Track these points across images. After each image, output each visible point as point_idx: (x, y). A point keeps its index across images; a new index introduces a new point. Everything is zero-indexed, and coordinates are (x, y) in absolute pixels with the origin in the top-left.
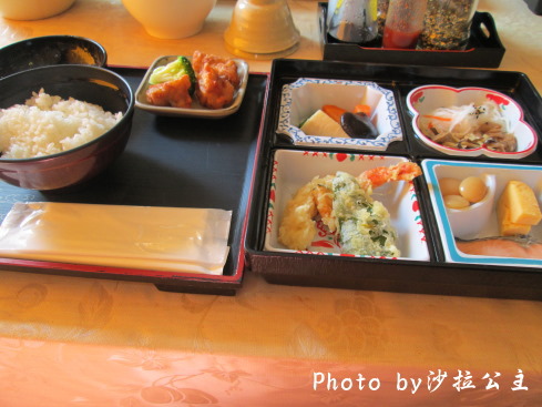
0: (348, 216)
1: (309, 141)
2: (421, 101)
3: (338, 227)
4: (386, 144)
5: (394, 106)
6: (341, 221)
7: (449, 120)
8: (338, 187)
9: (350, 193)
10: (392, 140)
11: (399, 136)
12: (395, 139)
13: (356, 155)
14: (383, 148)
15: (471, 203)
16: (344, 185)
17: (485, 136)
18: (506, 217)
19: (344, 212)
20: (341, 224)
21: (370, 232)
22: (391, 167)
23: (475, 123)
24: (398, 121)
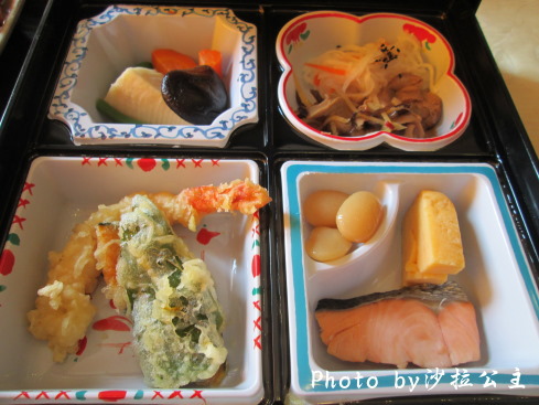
0: (143, 286)
1: (96, 134)
2: (305, 37)
3: (129, 305)
4: (226, 134)
5: (254, 56)
6: (133, 294)
7: (342, 72)
8: (128, 232)
9: (144, 245)
10: (237, 124)
11: (252, 116)
12: (243, 122)
13: (172, 161)
14: (220, 143)
15: (354, 247)
16: (138, 229)
17: (395, 101)
18: (412, 257)
19: (136, 279)
20: (132, 300)
21: (175, 321)
22: (222, 187)
23: (383, 76)
24: (254, 84)
